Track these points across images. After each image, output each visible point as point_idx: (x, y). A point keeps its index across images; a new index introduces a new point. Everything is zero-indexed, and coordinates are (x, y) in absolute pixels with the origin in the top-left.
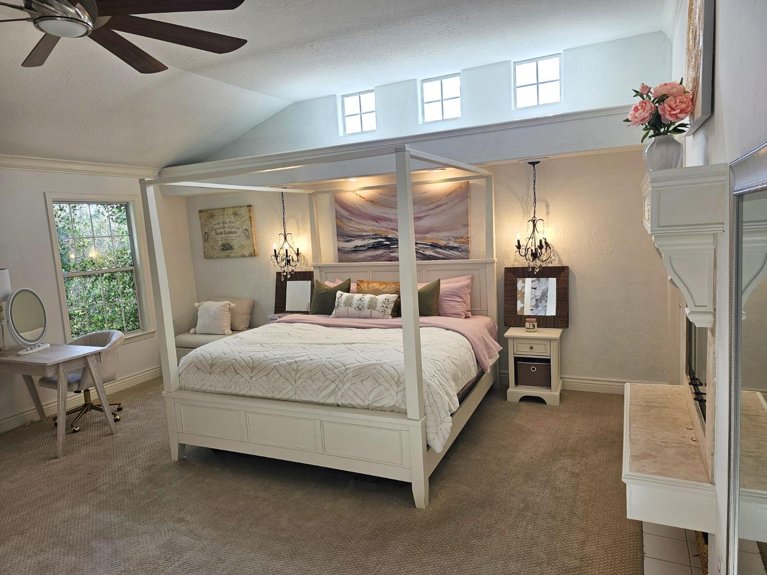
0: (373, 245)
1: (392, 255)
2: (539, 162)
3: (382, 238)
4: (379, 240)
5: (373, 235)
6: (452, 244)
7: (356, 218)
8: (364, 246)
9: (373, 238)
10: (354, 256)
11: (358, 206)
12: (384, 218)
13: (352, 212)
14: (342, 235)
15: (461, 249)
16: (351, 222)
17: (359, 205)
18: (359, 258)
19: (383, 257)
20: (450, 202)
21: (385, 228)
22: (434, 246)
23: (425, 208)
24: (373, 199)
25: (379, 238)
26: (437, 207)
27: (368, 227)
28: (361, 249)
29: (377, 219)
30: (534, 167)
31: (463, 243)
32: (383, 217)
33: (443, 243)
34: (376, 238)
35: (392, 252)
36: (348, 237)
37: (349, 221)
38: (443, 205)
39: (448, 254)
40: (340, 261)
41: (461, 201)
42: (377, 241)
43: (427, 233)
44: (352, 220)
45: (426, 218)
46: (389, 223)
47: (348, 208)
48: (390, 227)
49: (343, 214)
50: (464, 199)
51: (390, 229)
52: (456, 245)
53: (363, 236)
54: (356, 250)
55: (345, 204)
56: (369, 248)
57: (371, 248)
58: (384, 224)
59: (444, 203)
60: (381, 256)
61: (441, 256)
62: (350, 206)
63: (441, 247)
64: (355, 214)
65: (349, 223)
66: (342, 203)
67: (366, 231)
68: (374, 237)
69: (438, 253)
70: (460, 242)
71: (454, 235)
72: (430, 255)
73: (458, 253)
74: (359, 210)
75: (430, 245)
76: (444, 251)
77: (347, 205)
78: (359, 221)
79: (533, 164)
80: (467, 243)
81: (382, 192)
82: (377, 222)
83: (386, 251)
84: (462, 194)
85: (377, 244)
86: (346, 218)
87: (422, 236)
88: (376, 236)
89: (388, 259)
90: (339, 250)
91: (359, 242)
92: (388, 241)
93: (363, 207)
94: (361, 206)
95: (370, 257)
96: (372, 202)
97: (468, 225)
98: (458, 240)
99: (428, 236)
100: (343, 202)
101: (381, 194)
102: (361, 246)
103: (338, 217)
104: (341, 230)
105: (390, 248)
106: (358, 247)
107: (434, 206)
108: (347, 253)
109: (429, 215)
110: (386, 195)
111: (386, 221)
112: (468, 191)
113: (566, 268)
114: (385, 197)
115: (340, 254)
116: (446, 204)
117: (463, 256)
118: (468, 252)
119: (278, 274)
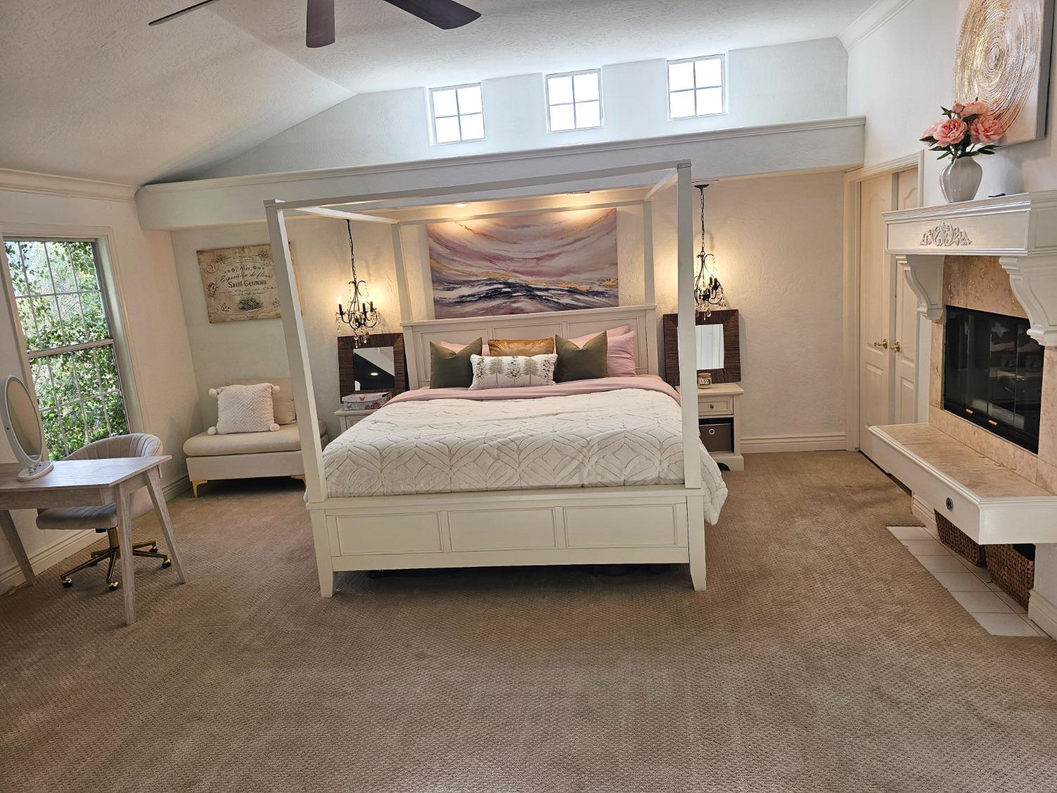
0: (487, 293)
1: (514, 305)
2: (707, 185)
3: (500, 283)
4: (496, 286)
5: (486, 280)
6: (596, 288)
7: (460, 257)
8: (473, 295)
9: (487, 284)
10: (459, 309)
11: (465, 242)
12: (503, 256)
13: (454, 249)
14: (438, 280)
15: (607, 295)
17: (465, 239)
18: (466, 313)
19: (501, 309)
20: (594, 234)
21: (504, 270)
22: (572, 291)
23: (559, 243)
24: (486, 233)
25: (495, 283)
26: (575, 241)
27: (479, 270)
28: (469, 299)
29: (491, 258)
30: (702, 190)
31: (611, 286)
32: (500, 255)
33: (584, 288)
34: (491, 284)
35: (514, 302)
36: (451, 285)
37: (452, 262)
38: (584, 238)
39: (591, 301)
40: (437, 317)
41: (607, 234)
42: (492, 287)
43: (562, 275)
44: (453, 260)
45: (561, 256)
46: (509, 263)
47: (449, 245)
48: (510, 269)
49: (441, 253)
50: (611, 231)
51: (511, 271)
52: (601, 289)
53: (471, 281)
54: (462, 301)
55: (443, 238)
56: (480, 298)
57: (485, 297)
58: (502, 265)
59: (585, 236)
60: (498, 307)
61: (582, 304)
62: (450, 242)
63: (581, 293)
64: (459, 252)
65: (451, 264)
66: (439, 237)
67: (476, 276)
68: (488, 282)
69: (578, 300)
70: (607, 286)
71: (600, 276)
72: (567, 304)
73: (604, 300)
74: (464, 247)
75: (567, 291)
76: (586, 298)
77: (448, 240)
78: (465, 261)
79: (701, 187)
80: (616, 286)
81: (499, 222)
82: (491, 262)
83: (506, 301)
84: (608, 224)
85: (493, 292)
86: (447, 258)
87: (555, 279)
88: (490, 281)
89: (508, 311)
90: (436, 302)
91: (466, 291)
92: (509, 288)
93: (471, 242)
94: (468, 241)
95: (483, 309)
96: (484, 235)
97: (617, 264)
98: (607, 283)
99: (564, 278)
100: (440, 235)
101: (497, 225)
102: (469, 296)
103: (433, 255)
104: (438, 275)
105: (511, 297)
106: (464, 296)
107: (571, 240)
108: (449, 306)
109: (565, 252)
110: (504, 226)
111: (504, 260)
112: (615, 222)
113: (736, 311)
114: (503, 229)
115: (437, 307)
116: (588, 237)
117: (610, 302)
118: (617, 297)
119: (340, 340)
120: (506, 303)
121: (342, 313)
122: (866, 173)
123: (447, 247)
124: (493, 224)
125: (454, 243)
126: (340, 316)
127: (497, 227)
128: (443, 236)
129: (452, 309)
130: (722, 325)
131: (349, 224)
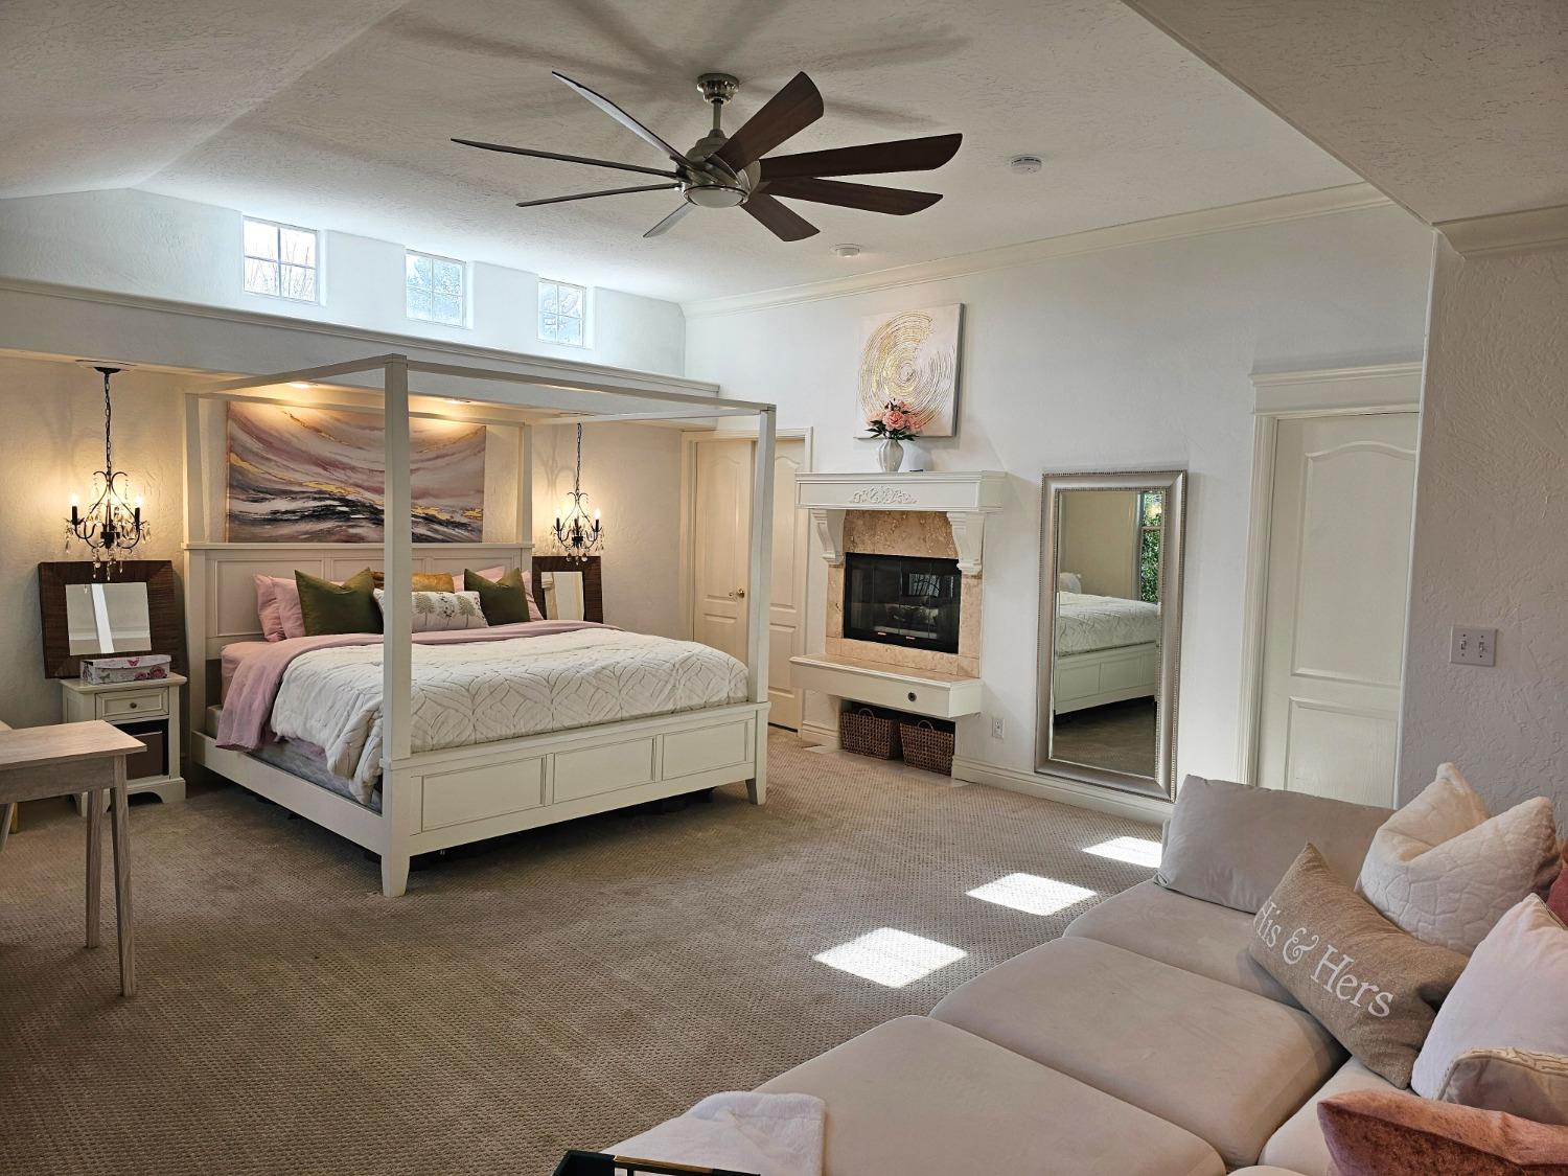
0: (314, 511)
1: (352, 531)
3: (334, 499)
4: (328, 502)
5: (315, 493)
6: (458, 518)
7: (277, 456)
8: (293, 512)
9: (315, 499)
10: (268, 530)
11: (286, 435)
12: (342, 464)
13: (271, 443)
14: (238, 484)
15: (469, 528)
16: (267, 463)
17: (289, 433)
18: (282, 535)
19: (333, 534)
20: (460, 452)
21: (342, 481)
22: (429, 519)
23: (418, 456)
24: (319, 427)
25: (328, 499)
26: (437, 457)
27: (309, 479)
28: (285, 517)
29: (326, 464)
31: (475, 517)
32: (339, 462)
33: (443, 517)
34: (321, 499)
35: (352, 527)
36: (260, 493)
37: (263, 462)
38: (447, 455)
39: (451, 534)
40: (231, 540)
41: (475, 455)
42: (323, 503)
43: (422, 497)
44: (267, 459)
45: (421, 472)
46: (349, 473)
47: (263, 435)
48: (351, 481)
49: (248, 445)
50: (479, 452)
51: (351, 484)
52: (464, 520)
53: (291, 492)
54: (275, 518)
55: (255, 426)
56: (303, 517)
57: (310, 516)
58: (340, 474)
59: (449, 453)
60: (329, 532)
61: (441, 537)
62: (265, 432)
63: (440, 523)
64: (277, 449)
65: (263, 464)
66: (248, 423)
67: (301, 484)
68: (317, 496)
69: (436, 531)
70: (469, 517)
71: (461, 504)
72: (422, 535)
73: (466, 534)
74: (287, 443)
75: (425, 518)
76: (446, 529)
77: (260, 429)
78: (285, 463)
80: (480, 518)
81: (339, 417)
82: (325, 469)
83: (340, 524)
84: (475, 443)
85: (323, 510)
86: (257, 454)
88: (320, 495)
89: (342, 538)
90: (232, 517)
91: (282, 504)
92: (347, 506)
93: (297, 437)
94: (292, 435)
95: (305, 533)
96: (316, 430)
97: (483, 492)
98: (468, 513)
99: (421, 502)
100: (251, 422)
101: (338, 420)
102: (287, 512)
103: (232, 446)
104: (240, 478)
105: (349, 519)
106: (278, 512)
107: (432, 455)
108: (253, 525)
109: (424, 469)
110: (347, 423)
111: (343, 469)
112: (484, 442)
113: (599, 557)
114: (344, 427)
115: (233, 525)
116: (452, 454)
117: (474, 538)
118: (481, 531)
119: (45, 568)
120: (341, 526)
121: (75, 521)
122: (717, 435)
123: (259, 439)
124: (332, 417)
125: (271, 435)
126: (73, 526)
127: (338, 424)
128: (256, 423)
129: (257, 530)
130: (580, 573)
131: (107, 377)
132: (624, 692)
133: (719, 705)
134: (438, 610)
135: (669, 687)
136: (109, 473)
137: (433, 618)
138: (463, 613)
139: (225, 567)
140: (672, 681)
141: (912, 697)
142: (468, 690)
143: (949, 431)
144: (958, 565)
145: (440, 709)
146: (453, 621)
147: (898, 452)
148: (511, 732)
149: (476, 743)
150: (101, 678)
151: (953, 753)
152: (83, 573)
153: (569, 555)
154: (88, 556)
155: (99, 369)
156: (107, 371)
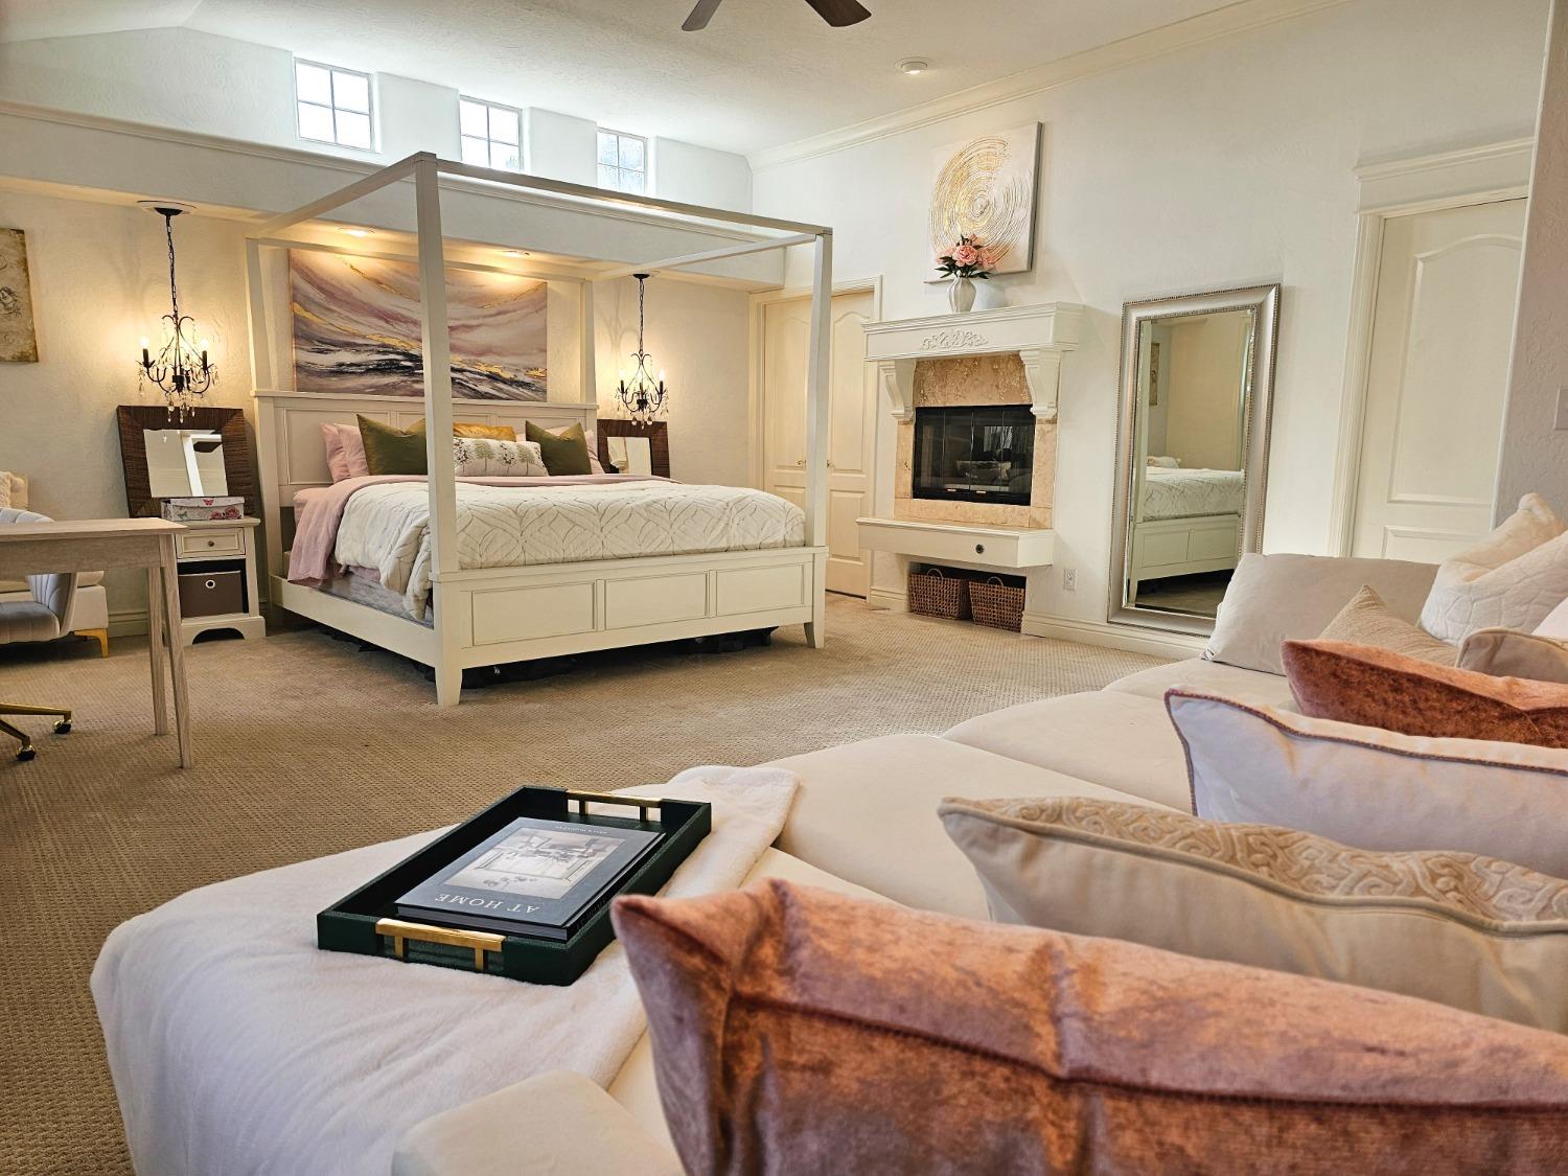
0: (379, 365)
1: (416, 386)
2: (648, 276)
3: (398, 353)
4: (392, 356)
5: (379, 346)
6: (521, 377)
7: (340, 307)
8: (359, 365)
9: (379, 352)
10: (334, 381)
11: (348, 286)
12: (403, 316)
13: (333, 294)
14: (302, 334)
15: (535, 388)
16: (331, 315)
17: (350, 283)
18: (348, 387)
19: (399, 389)
20: (522, 308)
21: (404, 335)
22: (493, 377)
23: (478, 312)
24: (379, 279)
25: (391, 353)
26: (499, 314)
27: (373, 332)
28: (351, 369)
29: (387, 317)
30: (641, 281)
31: (539, 377)
32: (399, 314)
33: (507, 375)
34: (385, 353)
35: (417, 382)
36: (325, 345)
37: (327, 313)
38: (509, 311)
39: (515, 393)
40: (299, 390)
41: (537, 311)
42: (386, 357)
43: (482, 354)
44: (330, 310)
45: (482, 328)
46: (411, 326)
47: (324, 286)
48: (413, 336)
49: (311, 296)
50: (541, 309)
51: (414, 338)
52: (527, 379)
53: (355, 344)
54: (340, 371)
55: (315, 275)
56: (368, 371)
57: (374, 370)
58: (402, 328)
59: (511, 308)
60: (394, 386)
61: (505, 396)
62: (327, 282)
63: (504, 381)
64: (340, 300)
65: (325, 315)
66: (309, 273)
67: (364, 337)
68: (381, 350)
69: (500, 390)
70: (531, 376)
71: (526, 363)
73: (530, 394)
74: (349, 294)
75: (486, 376)
76: (509, 388)
77: (322, 279)
78: (347, 314)
79: (640, 277)
80: (544, 378)
81: (397, 267)
82: (387, 322)
83: (405, 378)
84: (537, 301)
85: (387, 364)
86: (320, 305)
87: (472, 358)
88: (385, 348)
89: (408, 394)
90: (299, 367)
91: (347, 357)
92: (411, 361)
93: (357, 288)
94: (353, 286)
95: (371, 387)
96: (377, 282)
97: (546, 351)
98: (532, 373)
99: (483, 359)
100: (313, 272)
101: (397, 272)
102: (352, 365)
103: (295, 296)
104: (304, 328)
105: (413, 374)
106: (343, 364)
107: (493, 311)
108: (319, 376)
109: (486, 325)
110: (406, 275)
111: (406, 322)
112: (545, 298)
113: (665, 423)
114: (404, 279)
115: (300, 376)
116: (515, 311)
117: (537, 397)
118: (545, 392)
119: (124, 411)
120: (405, 381)
121: (147, 364)
122: (785, 294)
123: (321, 289)
124: (392, 269)
125: (332, 285)
126: (145, 369)
127: (397, 276)
128: (317, 272)
129: (324, 382)
130: (647, 440)
131: (168, 220)
132: (675, 526)
133: (774, 546)
134: (497, 456)
135: (722, 524)
136: (176, 316)
137: (492, 464)
138: (523, 461)
139: (293, 416)
140: (726, 519)
141: (980, 549)
142: (516, 513)
143: (1024, 266)
144: (1032, 410)
145: (488, 528)
146: (513, 468)
147: (969, 290)
148: (560, 556)
149: (525, 565)
150: (181, 516)
151: (1023, 609)
152: (158, 417)
153: (635, 419)
154: (163, 402)
155: (160, 210)
156: (169, 213)
